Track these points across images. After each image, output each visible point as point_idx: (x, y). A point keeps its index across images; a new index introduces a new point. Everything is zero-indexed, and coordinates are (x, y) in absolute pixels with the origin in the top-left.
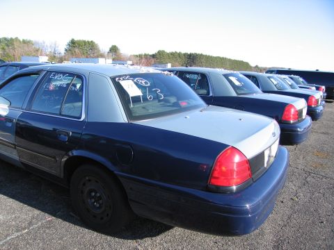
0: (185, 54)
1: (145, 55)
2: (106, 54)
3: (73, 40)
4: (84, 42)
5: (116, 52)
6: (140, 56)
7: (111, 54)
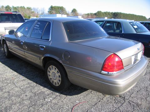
0: (112, 13)
1: (91, 14)
2: (70, 13)
3: (52, 6)
4: (58, 7)
5: (75, 12)
6: (88, 14)
7: (72, 13)
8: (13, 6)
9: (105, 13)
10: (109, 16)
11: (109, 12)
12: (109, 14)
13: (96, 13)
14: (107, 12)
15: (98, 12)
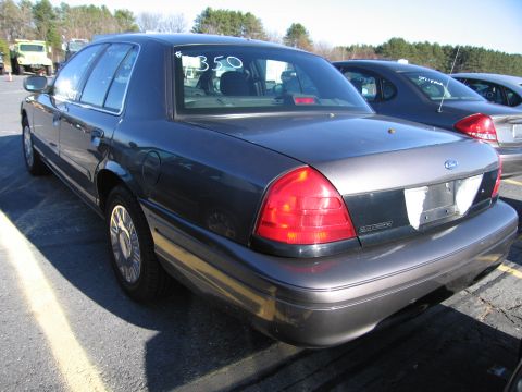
8: (63, 4)
9: (419, 47)
10: (433, 60)
11: (435, 46)
12: (434, 53)
13: (385, 45)
14: (427, 43)
15: (391, 42)
